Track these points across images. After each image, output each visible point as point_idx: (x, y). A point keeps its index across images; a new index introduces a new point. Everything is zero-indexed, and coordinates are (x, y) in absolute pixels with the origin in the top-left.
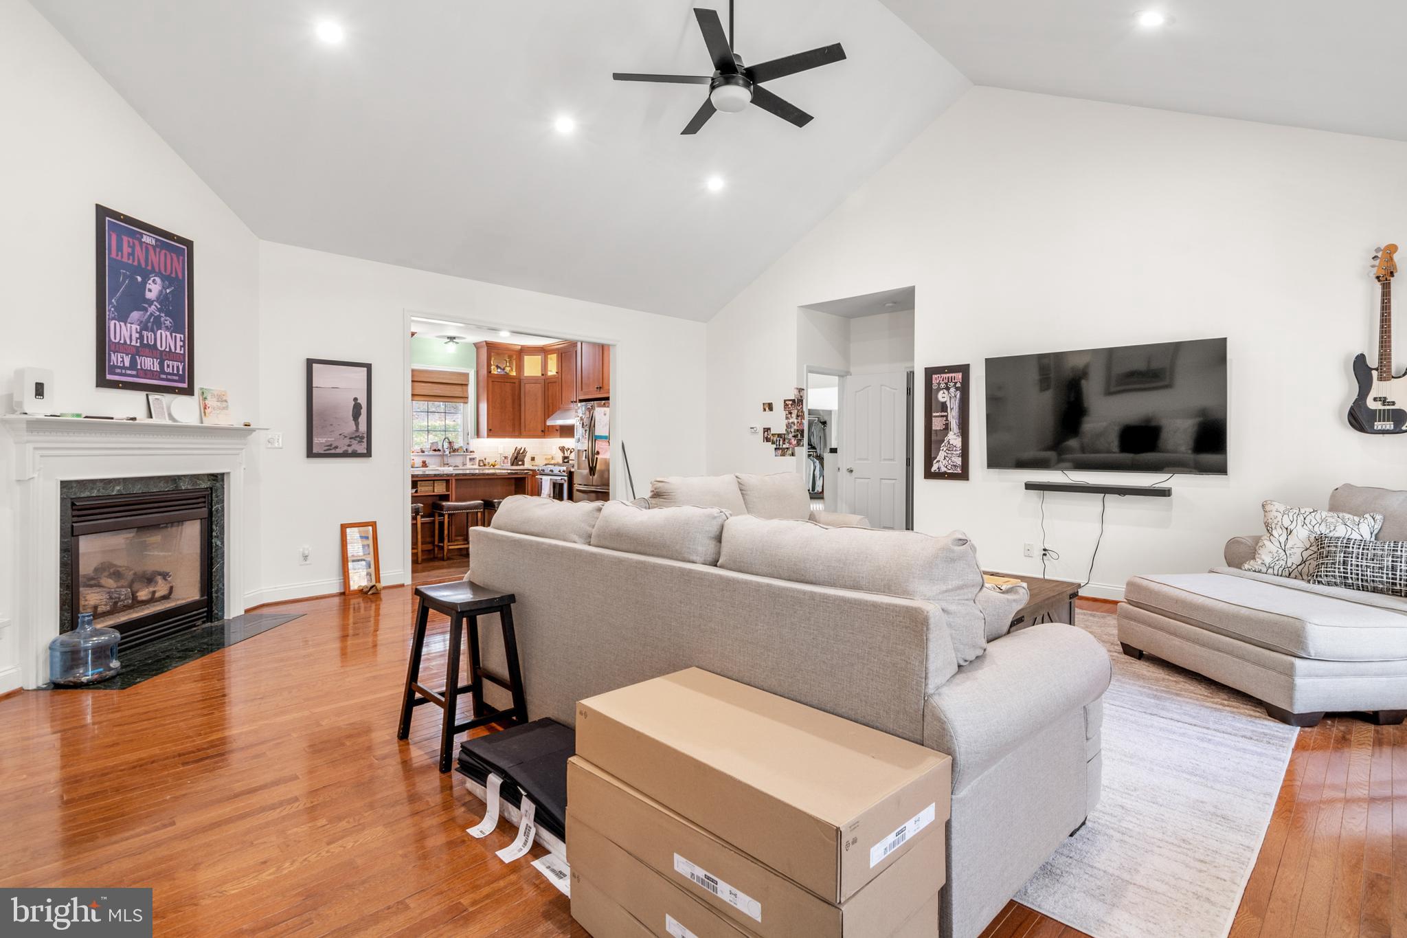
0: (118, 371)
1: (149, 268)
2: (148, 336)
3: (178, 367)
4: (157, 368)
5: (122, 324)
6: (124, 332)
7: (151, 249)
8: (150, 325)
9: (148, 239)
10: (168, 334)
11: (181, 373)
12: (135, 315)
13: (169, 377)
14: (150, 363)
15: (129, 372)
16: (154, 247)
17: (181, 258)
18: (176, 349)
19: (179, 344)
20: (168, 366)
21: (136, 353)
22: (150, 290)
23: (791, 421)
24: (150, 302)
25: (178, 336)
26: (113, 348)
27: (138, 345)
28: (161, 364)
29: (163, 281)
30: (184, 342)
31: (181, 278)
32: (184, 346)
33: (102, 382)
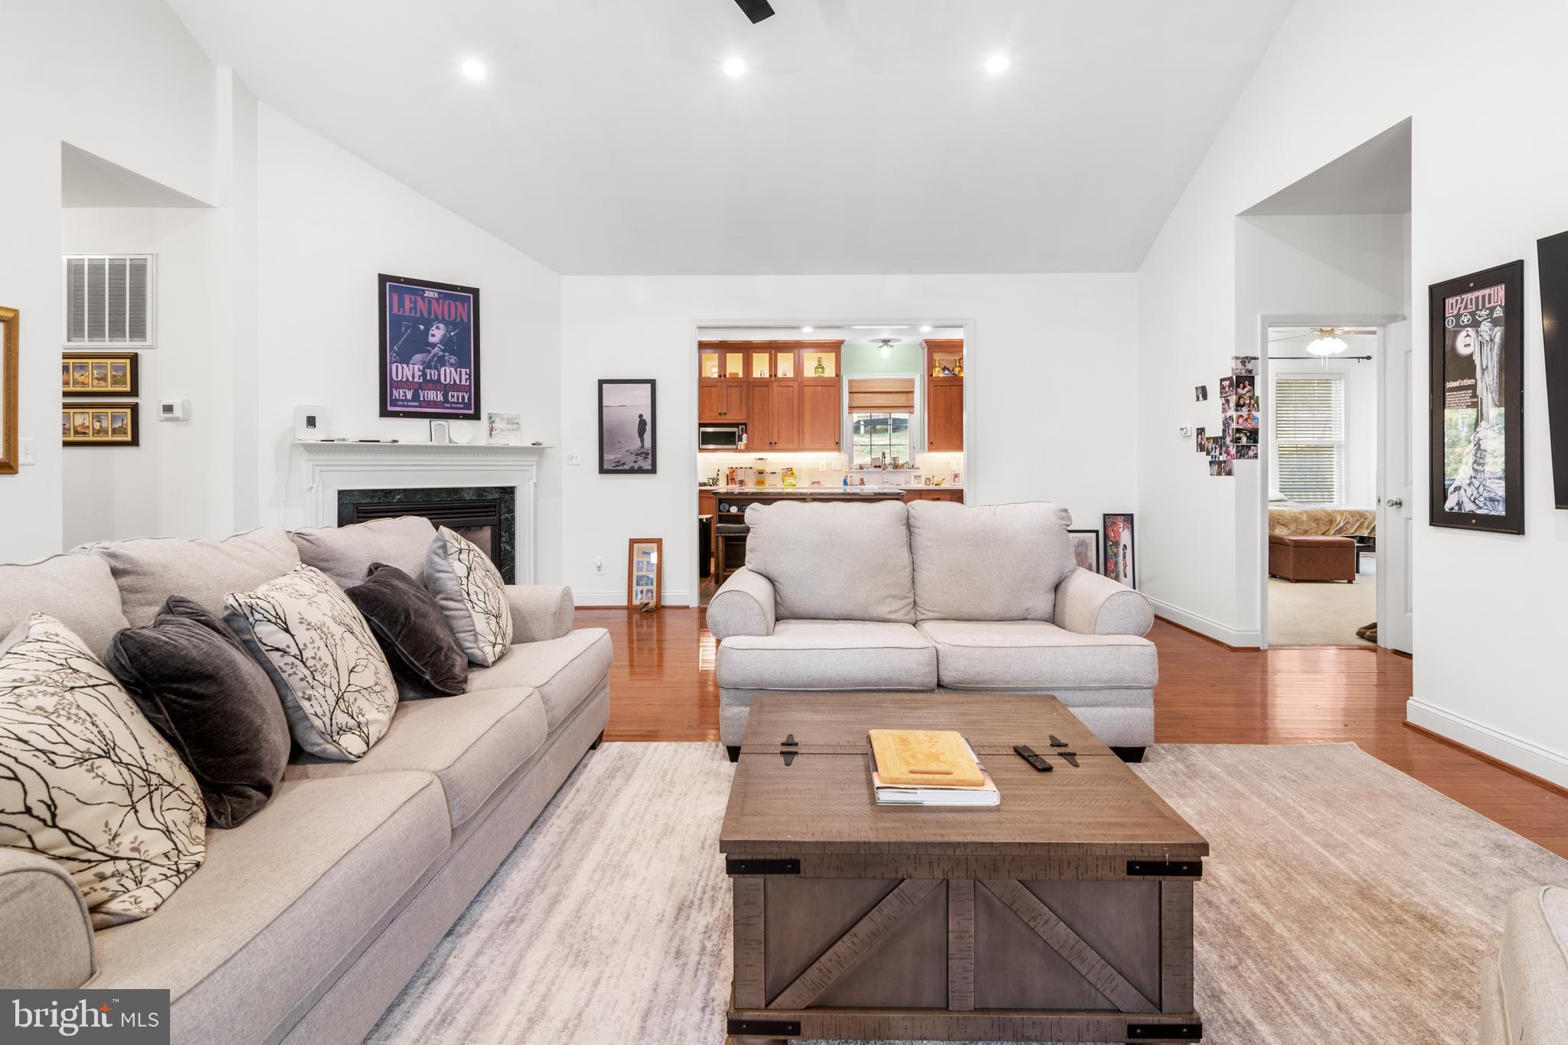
0: (401, 403)
1: (433, 317)
2: (432, 374)
3: (463, 397)
4: (440, 398)
5: (405, 366)
6: (408, 371)
7: (434, 303)
8: (433, 364)
9: (430, 293)
10: (453, 370)
11: (466, 401)
12: (418, 357)
13: (453, 405)
14: (432, 395)
15: (410, 404)
16: (437, 300)
17: (466, 304)
18: (461, 381)
19: (464, 377)
20: (453, 396)
21: (417, 388)
22: (433, 335)
23: (1228, 414)
24: (434, 345)
25: (463, 371)
26: (395, 385)
27: (421, 381)
28: (445, 396)
29: (446, 325)
30: (470, 375)
31: (465, 320)
32: (470, 378)
33: (384, 413)
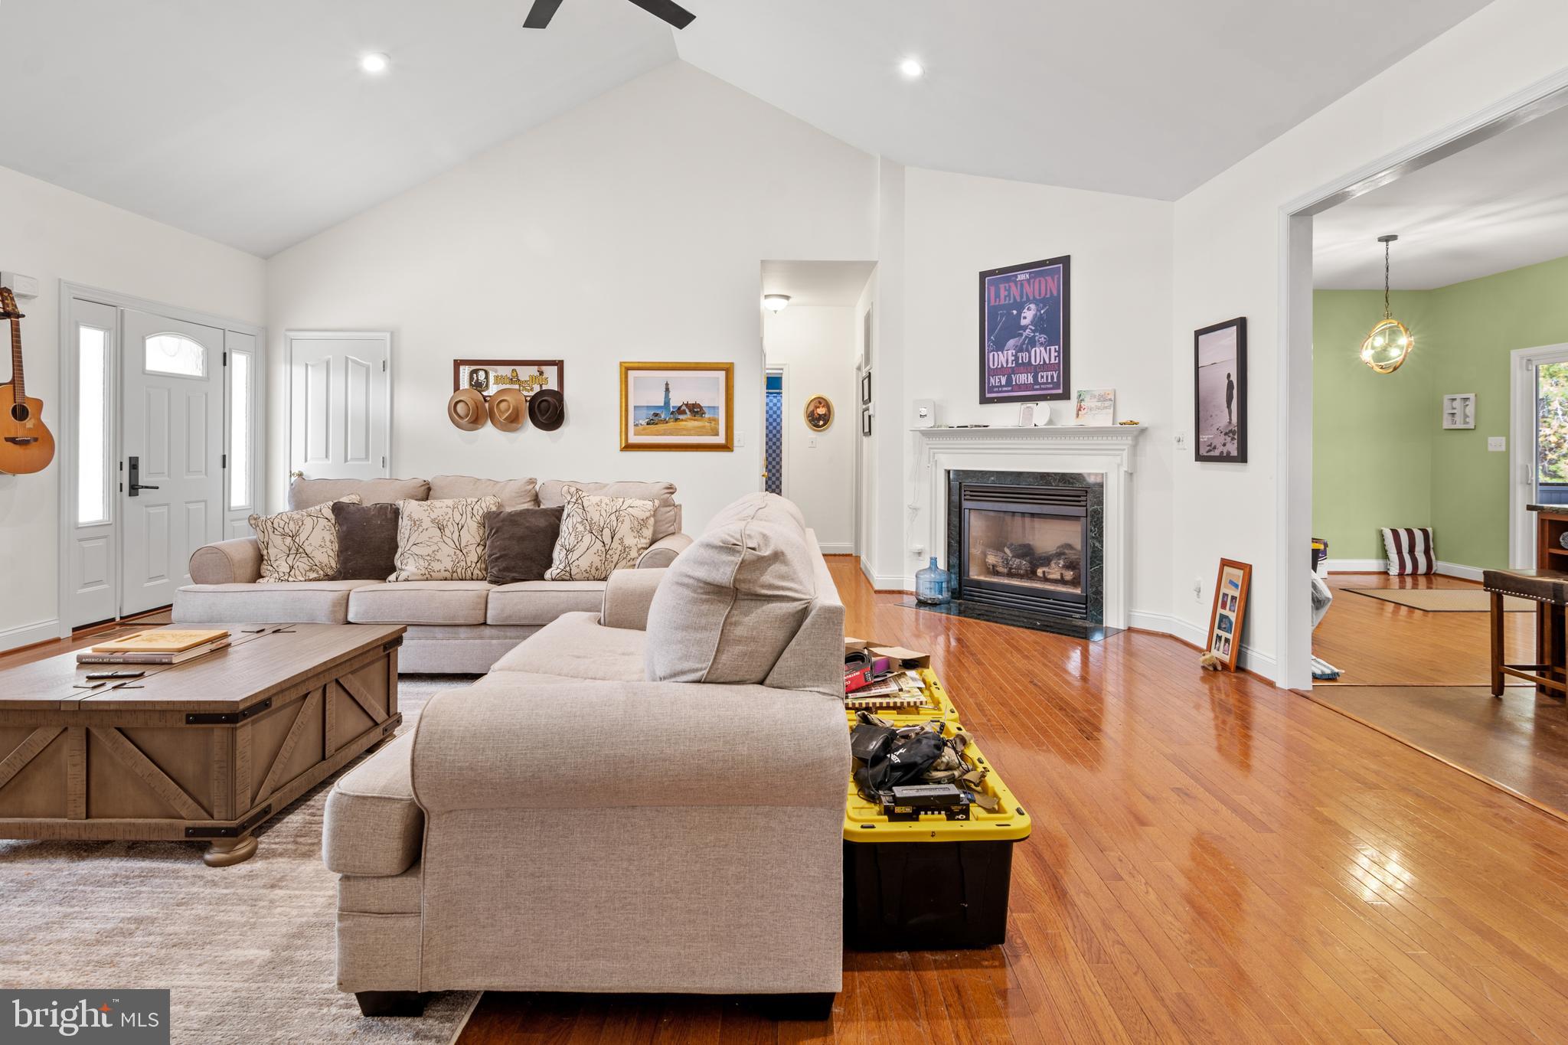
0: (996, 389)
1: (1024, 299)
2: (1023, 357)
3: (1052, 377)
4: (1031, 380)
5: (1000, 353)
6: (1002, 358)
7: (1026, 285)
8: (1024, 346)
9: (1022, 276)
10: (1042, 349)
11: (1055, 380)
12: (1011, 342)
13: (1042, 386)
14: (1024, 378)
15: (1004, 389)
16: (1028, 281)
17: (1056, 277)
18: (1050, 360)
19: (1053, 354)
20: (1042, 377)
21: (1009, 372)
22: (1025, 318)
24: (1025, 328)
25: (1053, 348)
26: (991, 373)
27: (1014, 365)
28: (1035, 378)
29: (1035, 304)
30: (1059, 352)
31: (1055, 294)
32: (1059, 356)
33: (984, 400)
